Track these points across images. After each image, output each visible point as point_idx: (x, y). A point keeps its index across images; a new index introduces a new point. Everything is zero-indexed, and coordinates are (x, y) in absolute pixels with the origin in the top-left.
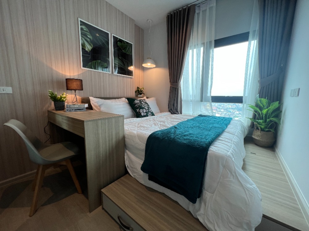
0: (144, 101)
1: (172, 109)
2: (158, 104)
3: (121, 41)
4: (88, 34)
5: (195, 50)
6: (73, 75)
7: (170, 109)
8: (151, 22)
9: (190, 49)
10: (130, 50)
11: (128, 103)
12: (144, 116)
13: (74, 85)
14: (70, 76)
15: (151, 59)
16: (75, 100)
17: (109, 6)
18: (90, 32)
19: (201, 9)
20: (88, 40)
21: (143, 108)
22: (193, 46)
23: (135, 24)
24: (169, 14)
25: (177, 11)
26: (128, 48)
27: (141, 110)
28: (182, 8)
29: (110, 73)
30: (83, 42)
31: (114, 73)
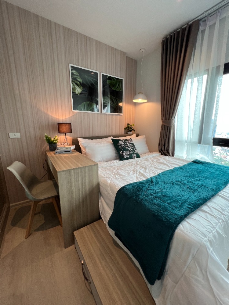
0: (129, 141)
1: (162, 149)
2: (148, 142)
3: (110, 78)
4: (77, 78)
5: (196, 79)
6: (65, 118)
7: (160, 149)
8: (144, 50)
9: (189, 79)
10: (119, 86)
11: (112, 144)
12: (127, 159)
13: (64, 129)
14: (63, 119)
15: (142, 93)
16: (66, 141)
17: (99, 44)
18: (80, 76)
19: (208, 23)
20: (78, 83)
21: (126, 150)
22: (193, 74)
23: (127, 57)
24: (164, 39)
25: (175, 32)
26: (117, 85)
27: (124, 152)
28: (181, 28)
29: (99, 113)
30: (74, 86)
31: (103, 113)
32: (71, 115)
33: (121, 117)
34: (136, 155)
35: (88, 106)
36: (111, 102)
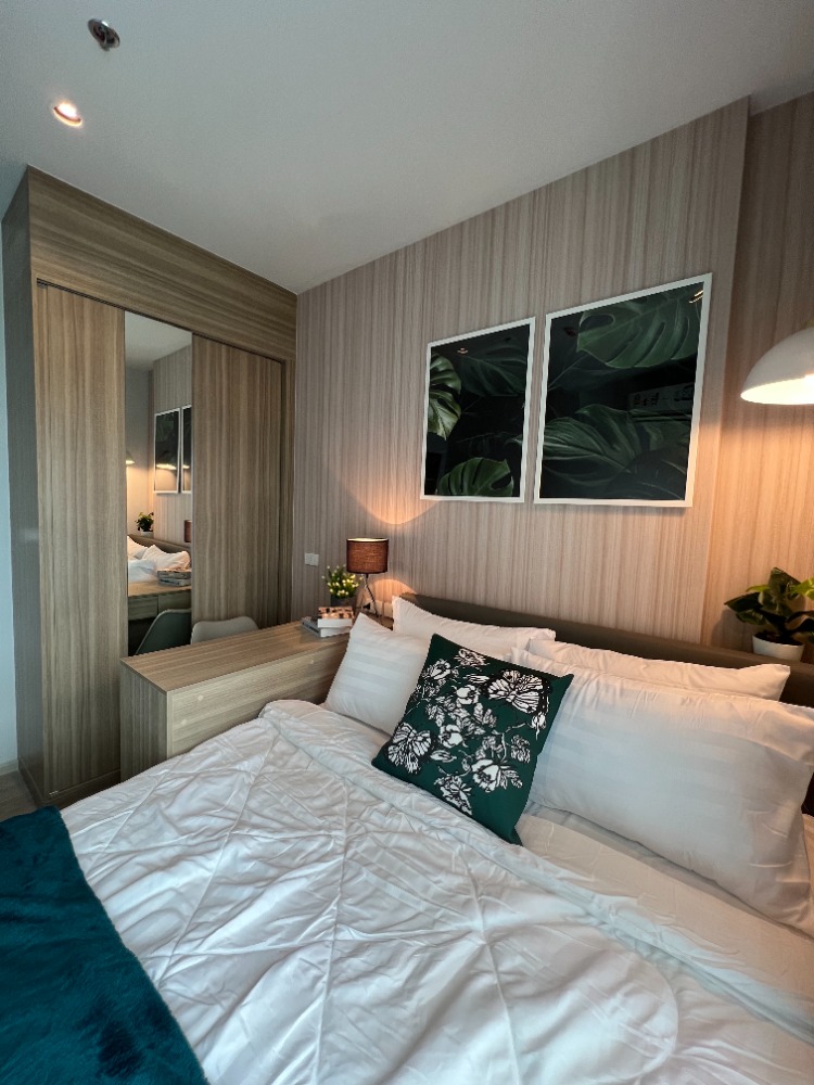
3: (601, 318)
4: (448, 379)
10: (667, 338)
17: (548, 194)
18: (457, 367)
20: (449, 396)
26: (651, 334)
30: (434, 411)
31: (538, 500)
32: (419, 513)
33: (676, 519)
34: (466, 793)
35: (476, 474)
36: (594, 443)
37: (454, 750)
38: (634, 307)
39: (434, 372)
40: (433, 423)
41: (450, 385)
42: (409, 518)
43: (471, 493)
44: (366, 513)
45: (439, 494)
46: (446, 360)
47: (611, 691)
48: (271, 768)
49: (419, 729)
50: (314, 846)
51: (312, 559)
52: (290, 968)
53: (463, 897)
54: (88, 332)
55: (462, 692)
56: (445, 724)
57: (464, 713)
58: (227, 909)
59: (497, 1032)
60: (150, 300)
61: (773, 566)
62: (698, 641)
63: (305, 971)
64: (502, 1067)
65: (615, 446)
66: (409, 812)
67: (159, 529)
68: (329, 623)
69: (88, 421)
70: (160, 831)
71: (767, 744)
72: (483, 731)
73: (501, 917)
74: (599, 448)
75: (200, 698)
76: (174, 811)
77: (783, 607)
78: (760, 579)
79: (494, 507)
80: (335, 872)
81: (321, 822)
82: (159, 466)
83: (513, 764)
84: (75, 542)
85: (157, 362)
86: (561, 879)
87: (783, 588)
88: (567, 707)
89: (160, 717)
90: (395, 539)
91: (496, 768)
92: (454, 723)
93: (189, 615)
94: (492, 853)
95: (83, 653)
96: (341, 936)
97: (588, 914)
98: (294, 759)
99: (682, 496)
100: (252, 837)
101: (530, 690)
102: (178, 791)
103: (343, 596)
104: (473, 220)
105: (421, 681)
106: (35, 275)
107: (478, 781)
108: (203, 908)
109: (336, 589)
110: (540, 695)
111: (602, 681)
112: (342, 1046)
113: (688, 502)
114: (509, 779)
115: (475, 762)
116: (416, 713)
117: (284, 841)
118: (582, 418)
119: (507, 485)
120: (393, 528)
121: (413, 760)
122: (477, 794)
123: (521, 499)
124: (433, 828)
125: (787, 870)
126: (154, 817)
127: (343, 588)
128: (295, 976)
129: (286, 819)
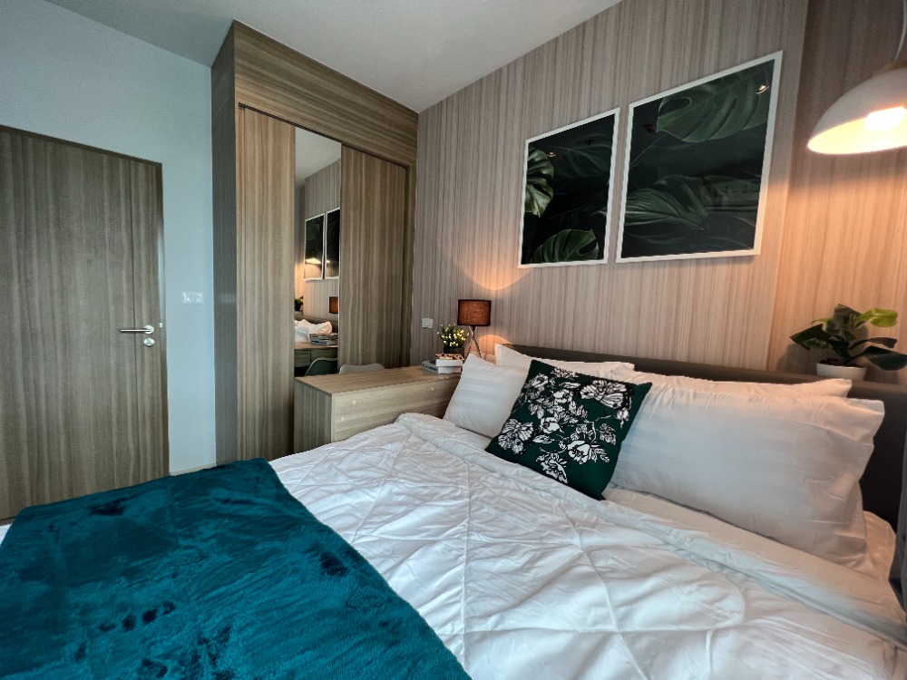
3: (678, 102)
4: (543, 168)
10: (740, 111)
13: (472, 313)
20: (544, 181)
26: (723, 112)
30: (531, 194)
31: (619, 259)
32: (517, 278)
33: (745, 267)
34: (562, 465)
35: (565, 245)
36: (671, 208)
37: (553, 435)
38: (709, 89)
39: (531, 163)
40: (529, 205)
41: (544, 172)
42: (508, 284)
43: (562, 259)
44: (472, 282)
45: (533, 262)
46: (541, 152)
47: (685, 395)
48: (408, 450)
49: (523, 421)
50: (448, 491)
51: (428, 323)
52: (438, 548)
53: (564, 526)
54: (271, 142)
55: (558, 395)
56: (545, 417)
57: (560, 409)
58: (389, 517)
59: (597, 592)
60: (312, 118)
61: (836, 305)
62: (764, 368)
63: (450, 551)
64: (602, 611)
65: (689, 208)
66: (516, 478)
67: (307, 308)
68: (444, 363)
69: (270, 209)
70: (336, 475)
71: (828, 428)
72: (576, 421)
73: (594, 539)
74: (675, 211)
75: (354, 402)
76: (342, 466)
77: (847, 333)
78: (823, 314)
79: (581, 269)
80: (464, 506)
81: (449, 480)
82: (308, 261)
83: (602, 444)
84: (260, 299)
85: (307, 179)
86: (644, 520)
87: (846, 320)
88: (646, 408)
89: (326, 415)
90: (496, 301)
91: (587, 446)
92: (552, 416)
93: (336, 362)
94: (585, 506)
95: (264, 383)
96: (472, 538)
97: (667, 544)
98: (424, 447)
99: (750, 245)
100: (402, 483)
101: (615, 392)
102: (342, 458)
103: (454, 347)
104: (567, 35)
105: (524, 390)
106: (238, 100)
107: (573, 456)
108: (371, 515)
109: (449, 341)
110: (624, 396)
111: (677, 389)
112: (481, 590)
113: (756, 250)
114: (598, 455)
115: (571, 442)
116: (520, 412)
117: (426, 487)
118: (660, 188)
119: (593, 250)
120: (494, 293)
121: (518, 444)
122: (571, 465)
123: (604, 261)
124: (535, 489)
125: (846, 527)
126: (330, 468)
127: (453, 340)
128: (443, 552)
129: (424, 477)
